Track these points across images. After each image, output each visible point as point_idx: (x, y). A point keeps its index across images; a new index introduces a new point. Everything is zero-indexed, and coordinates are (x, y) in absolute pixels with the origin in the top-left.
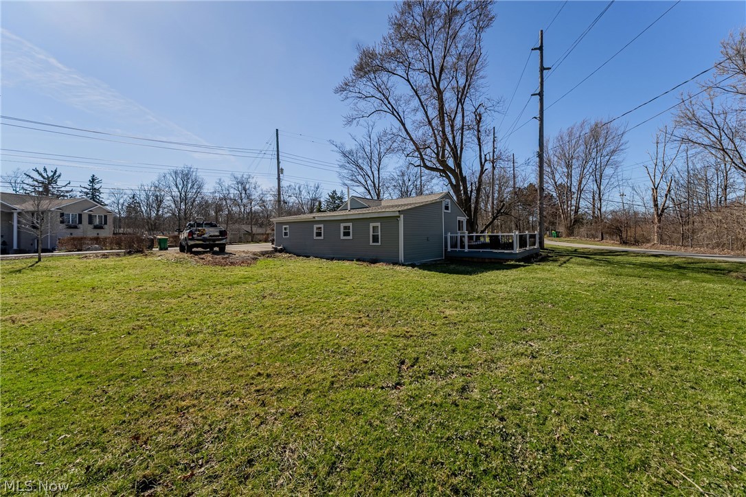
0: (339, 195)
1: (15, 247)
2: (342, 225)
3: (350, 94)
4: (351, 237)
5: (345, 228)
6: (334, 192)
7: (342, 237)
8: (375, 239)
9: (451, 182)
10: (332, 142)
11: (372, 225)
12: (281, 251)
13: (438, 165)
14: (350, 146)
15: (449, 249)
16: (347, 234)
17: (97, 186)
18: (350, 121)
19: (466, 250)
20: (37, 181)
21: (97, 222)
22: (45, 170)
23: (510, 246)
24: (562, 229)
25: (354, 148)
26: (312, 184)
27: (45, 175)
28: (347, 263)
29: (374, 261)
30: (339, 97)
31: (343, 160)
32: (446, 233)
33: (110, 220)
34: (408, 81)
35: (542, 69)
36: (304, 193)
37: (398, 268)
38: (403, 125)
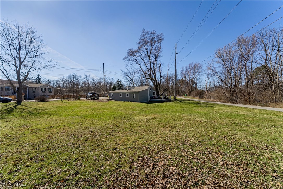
0: (120, 81)
1: (28, 98)
2: (126, 94)
3: (127, 60)
4: (128, 97)
5: (127, 94)
6: (118, 80)
7: (126, 97)
8: (134, 97)
9: (153, 82)
10: (121, 70)
11: (133, 94)
12: (111, 99)
13: (150, 78)
14: (126, 71)
15: (150, 99)
16: (127, 96)
17: (40, 78)
18: (127, 66)
19: (153, 99)
20: (23, 76)
21: (50, 90)
22: (25, 73)
23: (161, 99)
24: (187, 94)
25: (127, 72)
26: (111, 77)
27: (25, 74)
28: (128, 102)
29: (134, 102)
30: (124, 61)
31: (124, 74)
32: (149, 96)
33: (53, 90)
34: (141, 58)
35: (176, 53)
36: (108, 80)
37: (138, 103)
38: (140, 67)
